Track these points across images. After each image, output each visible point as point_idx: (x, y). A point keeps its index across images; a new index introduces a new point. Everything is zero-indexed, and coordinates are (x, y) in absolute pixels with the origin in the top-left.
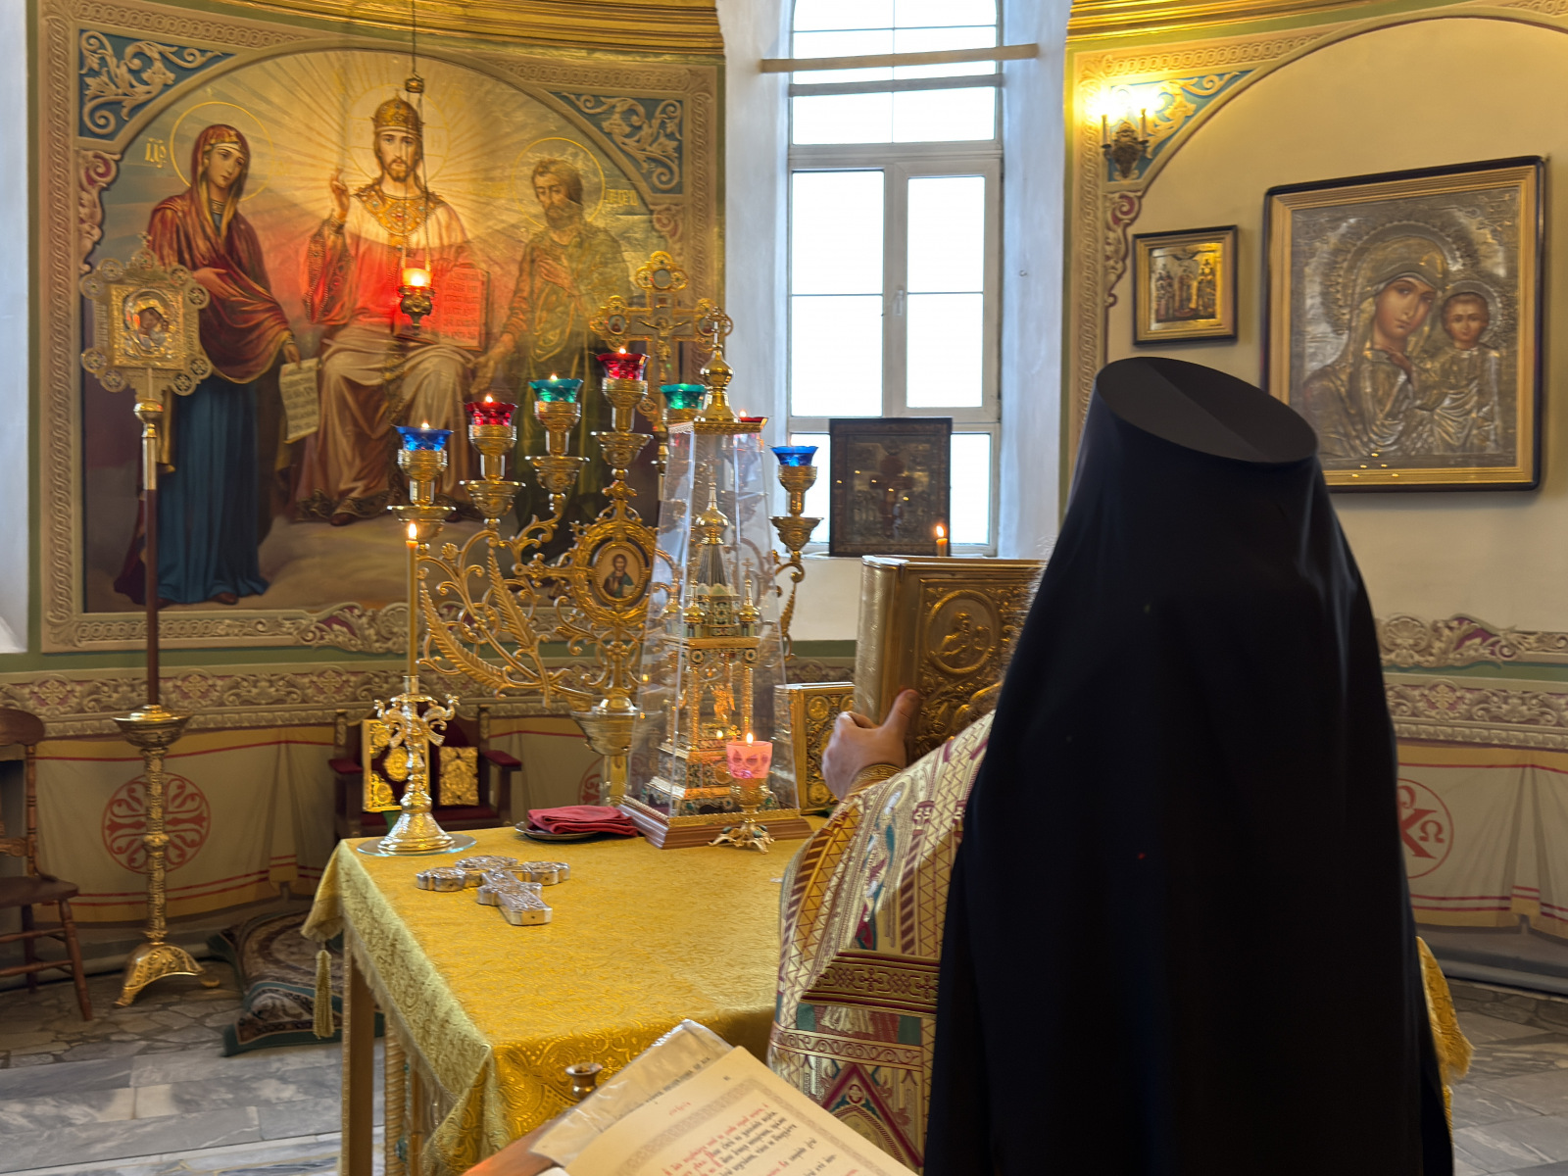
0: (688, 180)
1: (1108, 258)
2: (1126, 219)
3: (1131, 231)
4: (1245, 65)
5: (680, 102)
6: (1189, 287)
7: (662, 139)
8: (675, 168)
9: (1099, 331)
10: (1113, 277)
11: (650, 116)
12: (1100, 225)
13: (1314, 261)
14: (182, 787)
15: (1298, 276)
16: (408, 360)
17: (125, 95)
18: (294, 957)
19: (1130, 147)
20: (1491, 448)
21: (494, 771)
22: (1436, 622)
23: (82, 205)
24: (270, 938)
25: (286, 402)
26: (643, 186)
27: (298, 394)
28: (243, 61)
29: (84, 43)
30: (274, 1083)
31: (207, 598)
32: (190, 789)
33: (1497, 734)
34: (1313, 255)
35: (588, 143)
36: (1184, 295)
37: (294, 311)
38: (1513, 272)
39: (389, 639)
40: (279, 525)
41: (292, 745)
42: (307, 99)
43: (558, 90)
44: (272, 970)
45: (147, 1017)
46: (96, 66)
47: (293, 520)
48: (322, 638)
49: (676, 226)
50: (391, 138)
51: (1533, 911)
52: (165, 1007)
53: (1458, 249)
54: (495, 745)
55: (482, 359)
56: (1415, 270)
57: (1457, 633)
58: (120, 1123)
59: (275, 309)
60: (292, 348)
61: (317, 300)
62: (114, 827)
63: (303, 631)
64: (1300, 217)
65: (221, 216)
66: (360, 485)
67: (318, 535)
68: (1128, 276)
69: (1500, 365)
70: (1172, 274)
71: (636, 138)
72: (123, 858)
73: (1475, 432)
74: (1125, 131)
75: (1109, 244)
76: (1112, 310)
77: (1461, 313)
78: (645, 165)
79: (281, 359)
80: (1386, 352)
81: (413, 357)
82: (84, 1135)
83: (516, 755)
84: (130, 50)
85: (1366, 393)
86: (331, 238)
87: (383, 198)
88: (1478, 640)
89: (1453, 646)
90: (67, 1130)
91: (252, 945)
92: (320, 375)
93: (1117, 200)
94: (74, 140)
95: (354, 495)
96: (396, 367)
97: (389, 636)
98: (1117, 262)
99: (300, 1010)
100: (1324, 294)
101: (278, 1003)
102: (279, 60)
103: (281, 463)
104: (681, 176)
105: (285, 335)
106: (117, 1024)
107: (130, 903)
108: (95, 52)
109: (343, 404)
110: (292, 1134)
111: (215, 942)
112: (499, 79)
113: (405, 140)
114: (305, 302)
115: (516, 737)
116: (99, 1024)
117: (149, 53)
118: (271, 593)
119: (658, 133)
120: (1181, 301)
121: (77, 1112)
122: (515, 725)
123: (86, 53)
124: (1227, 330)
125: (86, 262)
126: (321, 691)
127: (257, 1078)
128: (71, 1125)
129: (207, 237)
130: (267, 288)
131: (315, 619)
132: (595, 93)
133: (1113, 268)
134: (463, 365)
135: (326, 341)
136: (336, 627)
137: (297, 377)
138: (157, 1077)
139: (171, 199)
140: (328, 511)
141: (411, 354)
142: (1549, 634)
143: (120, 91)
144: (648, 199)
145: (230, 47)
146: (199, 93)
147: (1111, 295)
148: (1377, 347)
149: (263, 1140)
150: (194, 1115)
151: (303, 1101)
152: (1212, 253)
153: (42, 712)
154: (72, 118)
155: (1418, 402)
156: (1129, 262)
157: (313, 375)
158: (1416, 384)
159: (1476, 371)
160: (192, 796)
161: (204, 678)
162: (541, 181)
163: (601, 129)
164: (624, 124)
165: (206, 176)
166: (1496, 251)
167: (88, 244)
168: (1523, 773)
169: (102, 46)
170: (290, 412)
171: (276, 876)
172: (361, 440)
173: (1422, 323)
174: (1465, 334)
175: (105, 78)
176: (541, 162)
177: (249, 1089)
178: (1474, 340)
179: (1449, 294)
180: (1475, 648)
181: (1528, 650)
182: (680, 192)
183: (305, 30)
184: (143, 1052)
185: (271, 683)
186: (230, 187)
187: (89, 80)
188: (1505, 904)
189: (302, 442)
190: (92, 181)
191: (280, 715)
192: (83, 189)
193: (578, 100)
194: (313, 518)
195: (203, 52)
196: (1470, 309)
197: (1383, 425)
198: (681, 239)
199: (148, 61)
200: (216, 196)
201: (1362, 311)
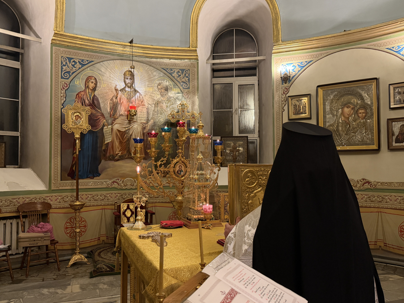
0: (191, 86)
1: (282, 101)
2: (286, 93)
3: (287, 95)
4: (311, 59)
5: (189, 70)
6: (300, 107)
7: (185, 78)
8: (188, 84)
9: (281, 117)
10: (283, 105)
11: (182, 73)
12: (280, 94)
13: (328, 101)
14: (81, 219)
15: (324, 105)
16: (131, 125)
17: (71, 70)
18: (105, 256)
19: (286, 77)
20: (368, 141)
21: (149, 215)
22: (358, 180)
23: (62, 94)
24: (100, 252)
25: (105, 135)
26: (181, 88)
27: (107, 133)
28: (96, 63)
29: (62, 59)
30: (102, 284)
31: (87, 177)
32: (83, 220)
33: (372, 205)
34: (327, 100)
35: (169, 79)
36: (299, 109)
37: (107, 115)
38: (372, 103)
39: (126, 186)
40: (103, 161)
41: (105, 210)
42: (110, 71)
43: (163, 68)
44: (101, 259)
45: (74, 270)
46: (65, 64)
47: (106, 160)
48: (112, 186)
49: (188, 96)
50: (127, 79)
51: (382, 245)
52: (78, 268)
53: (360, 98)
54: (149, 209)
55: (147, 125)
56: (350, 103)
57: (363, 182)
58: (68, 293)
59: (103, 115)
60: (106, 123)
61: (111, 113)
62: (67, 228)
63: (108, 185)
64: (324, 92)
65: (91, 95)
66: (121, 152)
67: (111, 163)
68: (287, 105)
69: (370, 123)
70: (297, 104)
71: (180, 77)
72: (69, 235)
73: (365, 138)
74: (285, 74)
75: (282, 98)
76: (283, 112)
77: (361, 112)
78: (182, 83)
79: (104, 126)
80: (345, 121)
81: (132, 125)
82: (61, 296)
83: (154, 211)
84: (72, 61)
85: (340, 130)
86: (115, 100)
87: (126, 91)
88: (367, 184)
89: (362, 185)
90: (57, 295)
91: (97, 253)
92: (112, 129)
93: (284, 89)
94: (60, 80)
95: (119, 154)
96: (128, 127)
97: (126, 185)
98: (284, 102)
99: (107, 268)
100: (331, 108)
101: (102, 266)
102: (103, 62)
103: (103, 148)
104: (189, 85)
105: (105, 120)
106: (67, 272)
107: (70, 245)
108: (65, 61)
109: (117, 134)
110: (106, 295)
111: (89, 253)
112: (150, 66)
113: (131, 79)
114: (109, 113)
115: (154, 207)
116: (63, 272)
117: (76, 61)
118: (101, 176)
119: (184, 76)
120: (299, 110)
121: (59, 291)
122: (154, 205)
123: (63, 61)
124: (309, 117)
125: (62, 105)
126: (111, 197)
127: (98, 283)
128: (58, 294)
129: (88, 100)
130: (101, 111)
131: (110, 182)
132: (171, 68)
133: (283, 103)
134: (142, 126)
135: (113, 122)
136: (115, 183)
137: (107, 129)
138: (77, 283)
139: (80, 92)
140: (113, 158)
141: (131, 124)
142: (383, 182)
143: (70, 69)
144: (182, 90)
145: (93, 60)
146: (87, 69)
147: (283, 109)
148: (342, 120)
149: (100, 297)
150: (85, 291)
151: (109, 288)
152: (305, 100)
153: (51, 203)
154: (60, 75)
155: (352, 132)
156: (287, 102)
157: (111, 129)
158: (351, 127)
159: (365, 124)
160: (84, 221)
161: (86, 195)
162: (159, 87)
163: (172, 76)
164: (177, 75)
165: (88, 86)
166: (368, 98)
167: (63, 102)
168: (379, 213)
169: (66, 60)
170: (105, 137)
171: (102, 239)
172: (121, 142)
173: (352, 114)
174: (362, 117)
175: (67, 66)
176: (159, 83)
177: (97, 286)
178: (364, 118)
179: (358, 108)
180: (367, 186)
181: (378, 186)
182: (189, 89)
183: (109, 56)
184: (73, 278)
185: (101, 196)
186: (93, 89)
187: (63, 67)
188: (376, 243)
189: (108, 143)
190: (64, 88)
191: (103, 203)
192: (62, 90)
193: (167, 70)
194: (110, 160)
195: (87, 61)
196: (363, 111)
197: (344, 136)
198: (189, 99)
199: (76, 63)
200: (90, 91)
201: (339, 112)
